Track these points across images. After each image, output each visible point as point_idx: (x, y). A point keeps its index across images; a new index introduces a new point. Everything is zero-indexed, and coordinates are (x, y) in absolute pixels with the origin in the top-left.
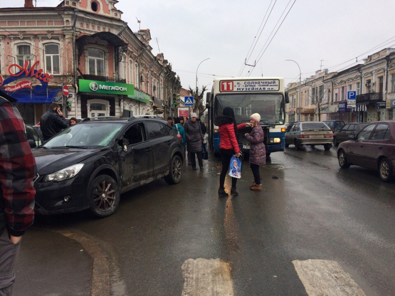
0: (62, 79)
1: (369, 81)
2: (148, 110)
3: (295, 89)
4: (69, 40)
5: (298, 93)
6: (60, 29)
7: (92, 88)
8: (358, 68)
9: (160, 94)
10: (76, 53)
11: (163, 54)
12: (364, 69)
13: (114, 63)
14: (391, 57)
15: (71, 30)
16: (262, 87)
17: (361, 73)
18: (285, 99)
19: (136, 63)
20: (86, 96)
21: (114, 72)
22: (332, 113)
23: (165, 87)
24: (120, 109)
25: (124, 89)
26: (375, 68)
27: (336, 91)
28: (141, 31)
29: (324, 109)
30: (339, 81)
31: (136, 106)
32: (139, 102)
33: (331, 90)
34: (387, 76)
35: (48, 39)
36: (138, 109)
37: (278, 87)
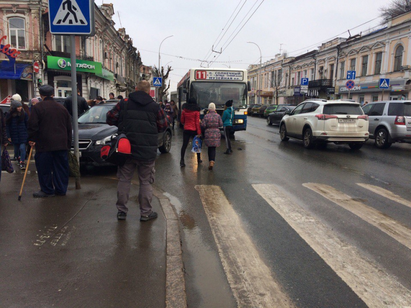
0: (27, 54)
1: (322, 68)
2: (112, 88)
3: (256, 71)
4: (35, 15)
5: (259, 75)
6: (26, 3)
7: (61, 65)
8: (313, 54)
9: (122, 71)
10: (42, 29)
11: (124, 29)
12: (318, 56)
13: (81, 40)
14: (342, 47)
15: (37, 4)
16: (230, 77)
17: (316, 60)
18: (248, 87)
19: (100, 39)
20: (54, 72)
21: (81, 49)
22: (289, 97)
23: (127, 63)
24: (87, 87)
25: (91, 67)
26: (328, 56)
27: (293, 76)
28: (104, 5)
29: (281, 93)
30: (296, 66)
31: (96, 82)
32: (103, 80)
33: (288, 74)
34: (337, 64)
35: (13, 13)
36: (102, 87)
37: (242, 78)
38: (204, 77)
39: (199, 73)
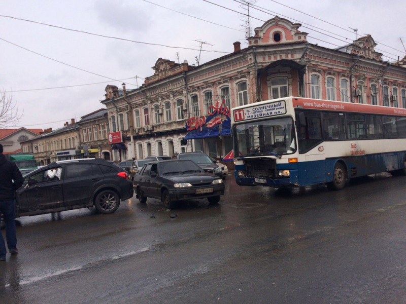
4: (253, 76)
6: (246, 68)
10: (259, 86)
13: (299, 87)
15: (253, 66)
16: (269, 112)
19: (343, 78)
35: (239, 78)
37: (284, 110)
38: (242, 118)
39: (237, 113)
